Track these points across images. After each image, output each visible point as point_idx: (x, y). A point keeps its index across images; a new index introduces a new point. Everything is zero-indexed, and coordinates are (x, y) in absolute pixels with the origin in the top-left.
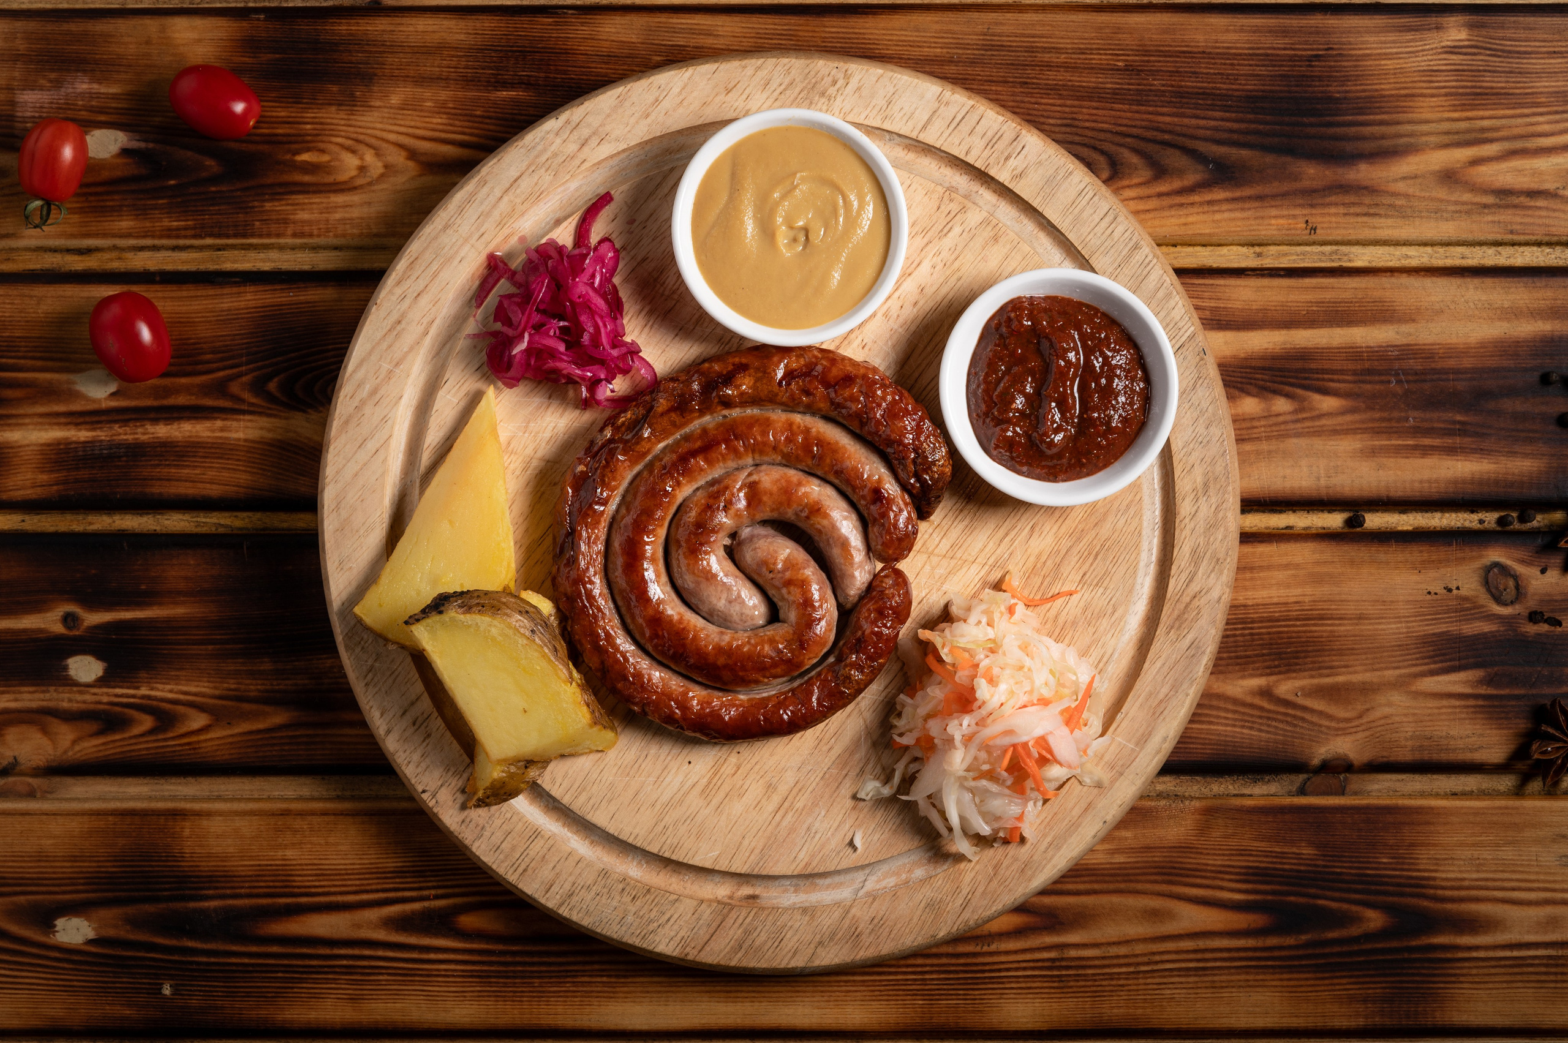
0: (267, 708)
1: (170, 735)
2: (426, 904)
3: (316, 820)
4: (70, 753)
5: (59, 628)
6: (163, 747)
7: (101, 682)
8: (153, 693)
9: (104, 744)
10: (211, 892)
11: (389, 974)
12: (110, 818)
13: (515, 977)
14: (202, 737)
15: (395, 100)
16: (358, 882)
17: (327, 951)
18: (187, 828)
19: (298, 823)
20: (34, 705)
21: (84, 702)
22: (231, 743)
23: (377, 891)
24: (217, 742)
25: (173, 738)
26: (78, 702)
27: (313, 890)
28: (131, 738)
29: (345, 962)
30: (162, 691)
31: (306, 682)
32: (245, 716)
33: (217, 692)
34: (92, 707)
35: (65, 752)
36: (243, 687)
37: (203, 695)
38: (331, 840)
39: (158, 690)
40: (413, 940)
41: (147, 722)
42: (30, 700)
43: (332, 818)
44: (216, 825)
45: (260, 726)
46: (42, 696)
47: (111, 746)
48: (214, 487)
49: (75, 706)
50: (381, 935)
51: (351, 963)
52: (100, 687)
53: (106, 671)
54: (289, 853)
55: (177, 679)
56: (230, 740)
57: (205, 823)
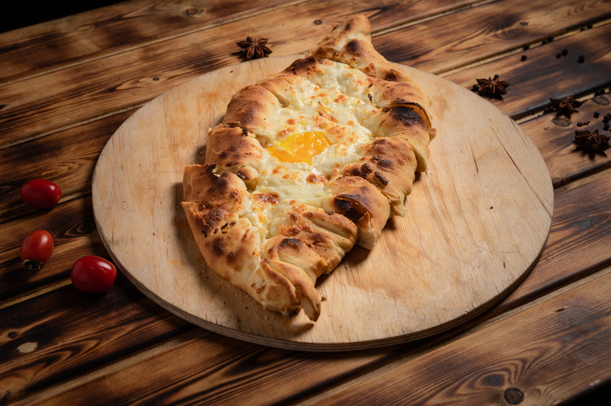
0: (123, 327)
1: (82, 353)
2: (239, 361)
3: (168, 354)
4: (35, 379)
5: (9, 339)
6: (80, 359)
7: (37, 349)
8: (65, 343)
9: (50, 369)
10: (133, 399)
11: (239, 392)
12: (68, 394)
13: (298, 369)
14: (98, 348)
15: (72, 149)
16: (202, 367)
17: (204, 397)
18: (108, 382)
19: (161, 359)
20: (8, 369)
21: (33, 359)
22: (113, 345)
23: (213, 366)
24: (106, 347)
25: (83, 354)
26: (30, 360)
27: (183, 378)
28: (63, 362)
29: (215, 397)
30: (69, 340)
31: (136, 312)
32: (115, 333)
33: (96, 331)
34: (38, 359)
35: (32, 379)
36: (107, 325)
37: (90, 334)
38: (180, 357)
39: (67, 341)
40: (242, 375)
41: (68, 353)
42: (6, 368)
43: (176, 351)
44: (122, 375)
45: (123, 333)
46: (11, 365)
47: (54, 368)
48: (58, 270)
49: (29, 362)
50: (226, 380)
51: (218, 396)
52: (38, 351)
53: (38, 344)
54: (163, 370)
55: (75, 334)
56: (111, 344)
57: (116, 377)
